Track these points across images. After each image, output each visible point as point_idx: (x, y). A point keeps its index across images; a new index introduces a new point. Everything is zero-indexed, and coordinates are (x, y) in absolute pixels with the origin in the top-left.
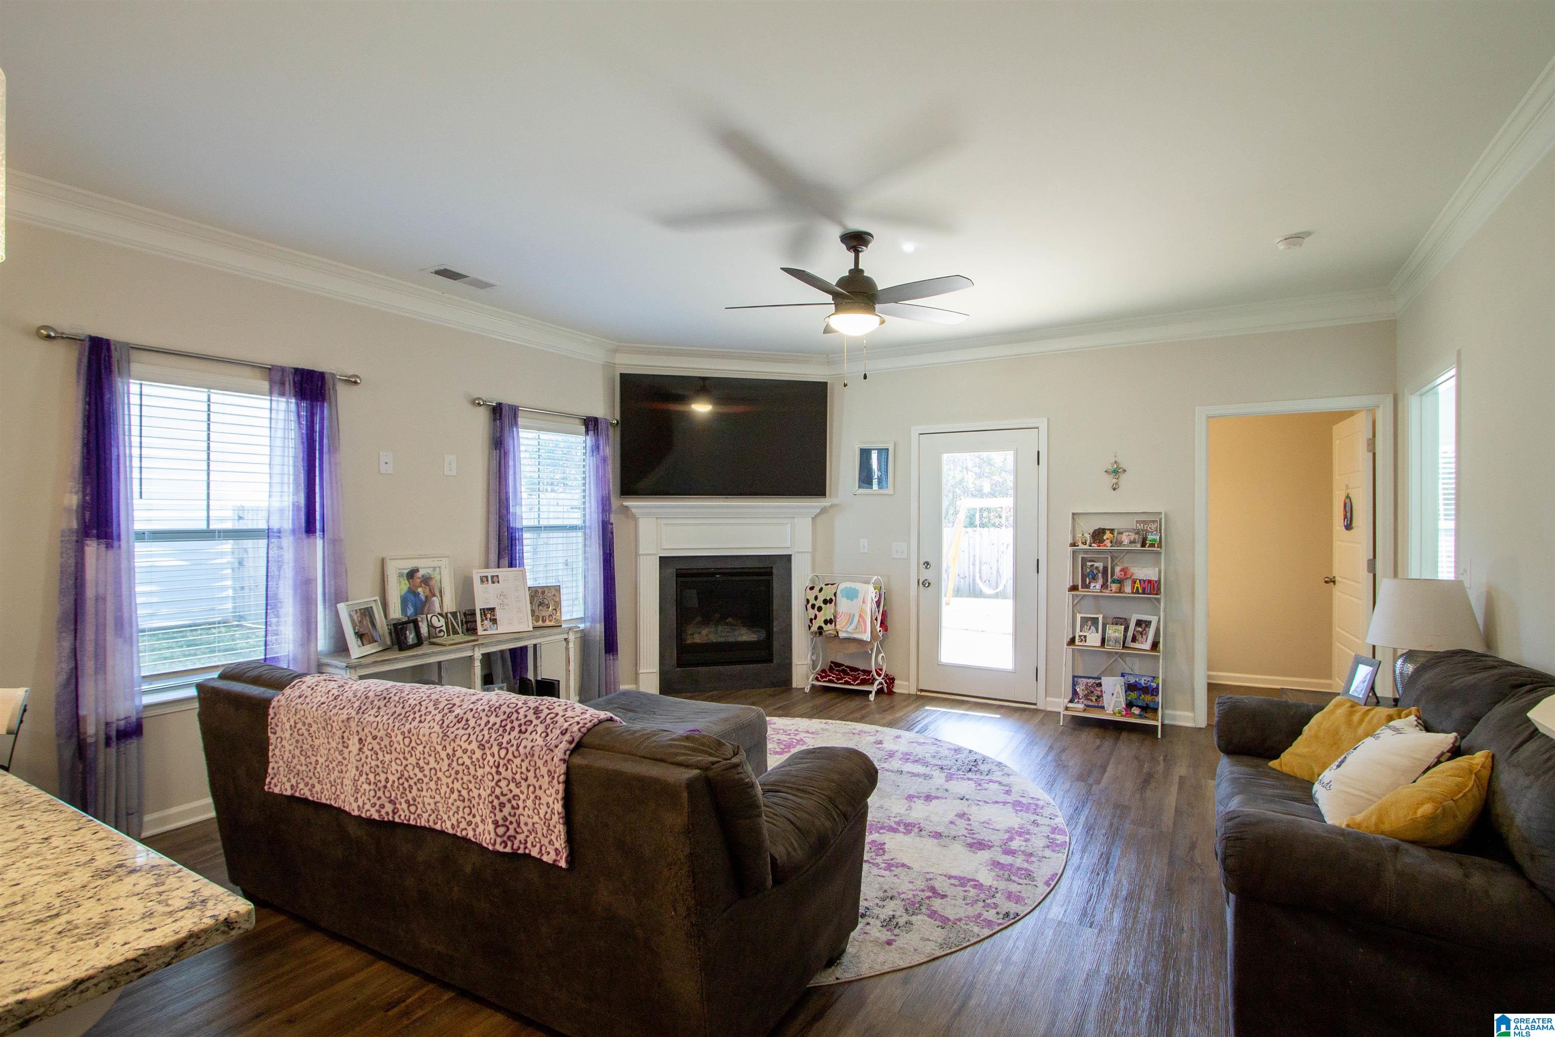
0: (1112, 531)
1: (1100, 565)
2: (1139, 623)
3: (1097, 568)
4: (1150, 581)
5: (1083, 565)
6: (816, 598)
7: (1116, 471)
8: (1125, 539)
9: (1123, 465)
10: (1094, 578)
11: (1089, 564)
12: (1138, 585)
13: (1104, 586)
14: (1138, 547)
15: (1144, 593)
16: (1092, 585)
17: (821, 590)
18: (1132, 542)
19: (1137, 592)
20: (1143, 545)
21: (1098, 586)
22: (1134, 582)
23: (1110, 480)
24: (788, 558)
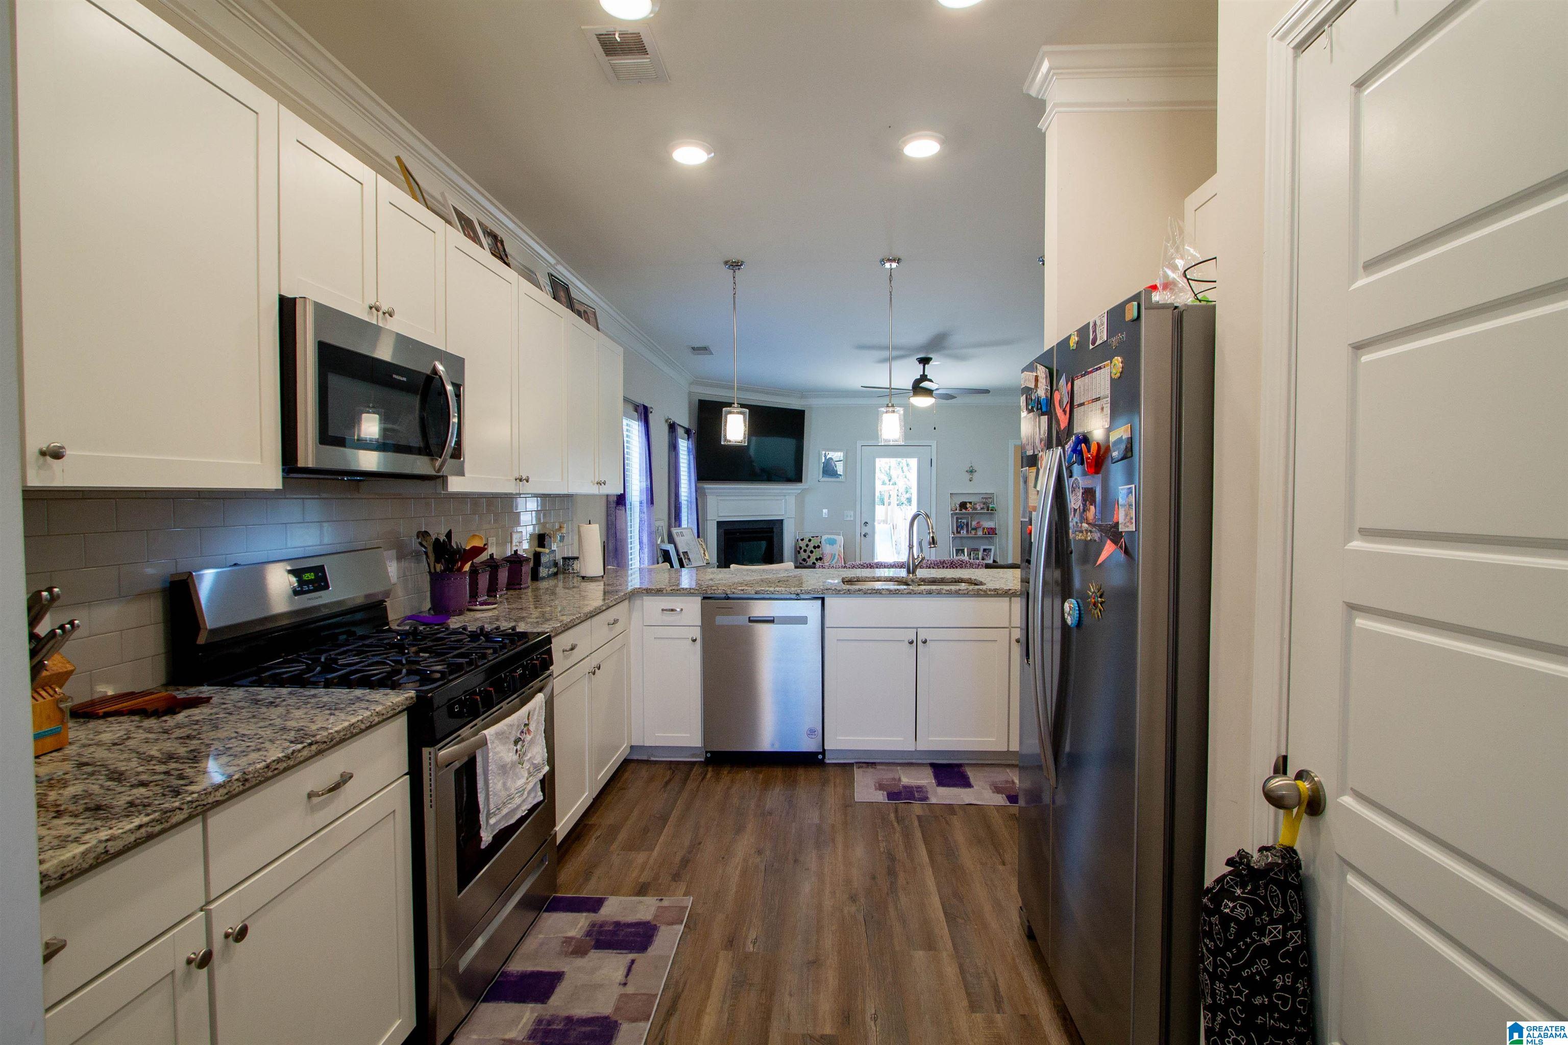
0: (970, 503)
1: (965, 521)
2: (985, 550)
3: (963, 523)
4: (991, 528)
5: (957, 521)
6: (807, 546)
7: (971, 471)
8: (978, 507)
9: (975, 468)
10: (962, 528)
11: (960, 520)
12: (985, 530)
13: (967, 531)
14: (985, 511)
15: (989, 534)
16: (962, 532)
17: (810, 540)
18: (982, 509)
19: (986, 534)
20: (988, 510)
21: (965, 532)
22: (984, 529)
23: (968, 476)
24: (781, 522)
